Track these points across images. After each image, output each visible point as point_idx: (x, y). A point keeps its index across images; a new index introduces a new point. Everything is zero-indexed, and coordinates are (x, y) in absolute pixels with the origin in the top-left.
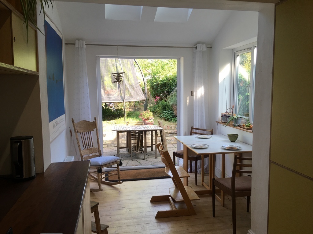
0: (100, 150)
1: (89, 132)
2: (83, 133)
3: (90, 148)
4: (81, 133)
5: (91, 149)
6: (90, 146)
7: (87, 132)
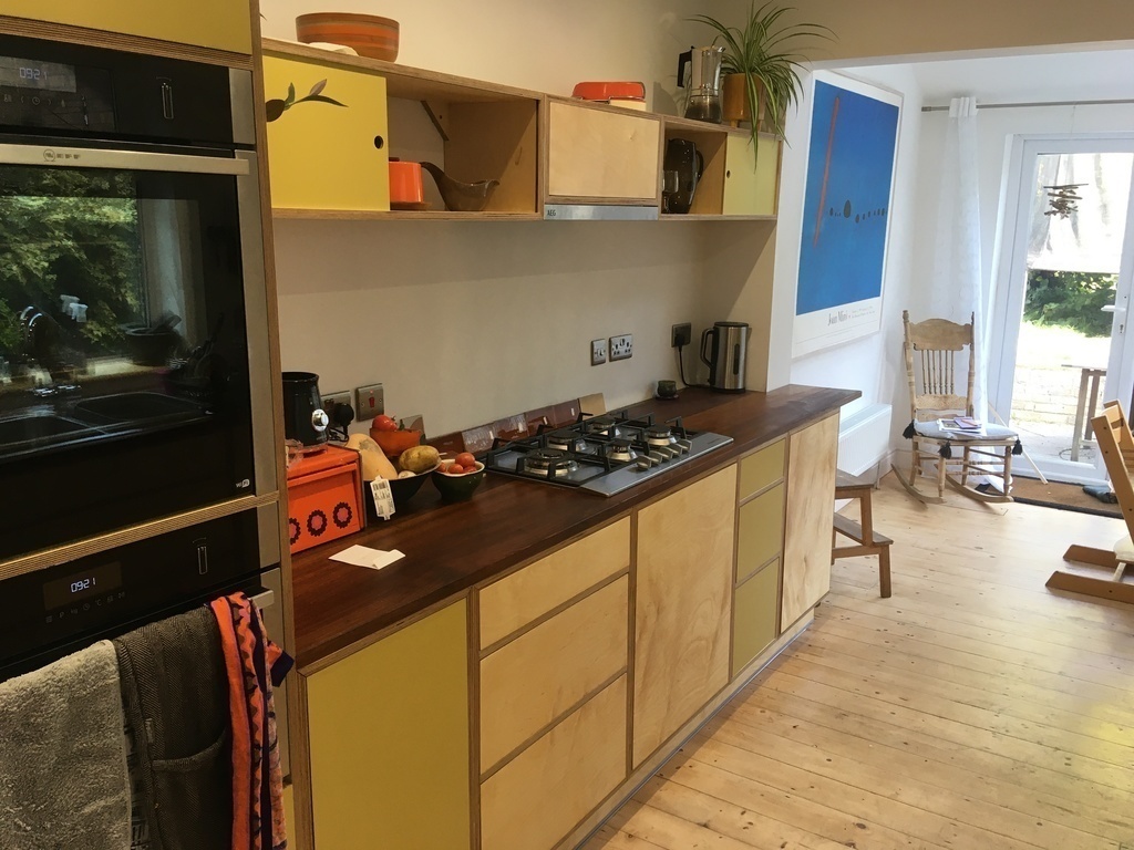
0: (971, 406)
1: (949, 352)
2: (931, 352)
3: (944, 393)
4: (925, 352)
5: (945, 397)
6: (944, 388)
7: (943, 352)
